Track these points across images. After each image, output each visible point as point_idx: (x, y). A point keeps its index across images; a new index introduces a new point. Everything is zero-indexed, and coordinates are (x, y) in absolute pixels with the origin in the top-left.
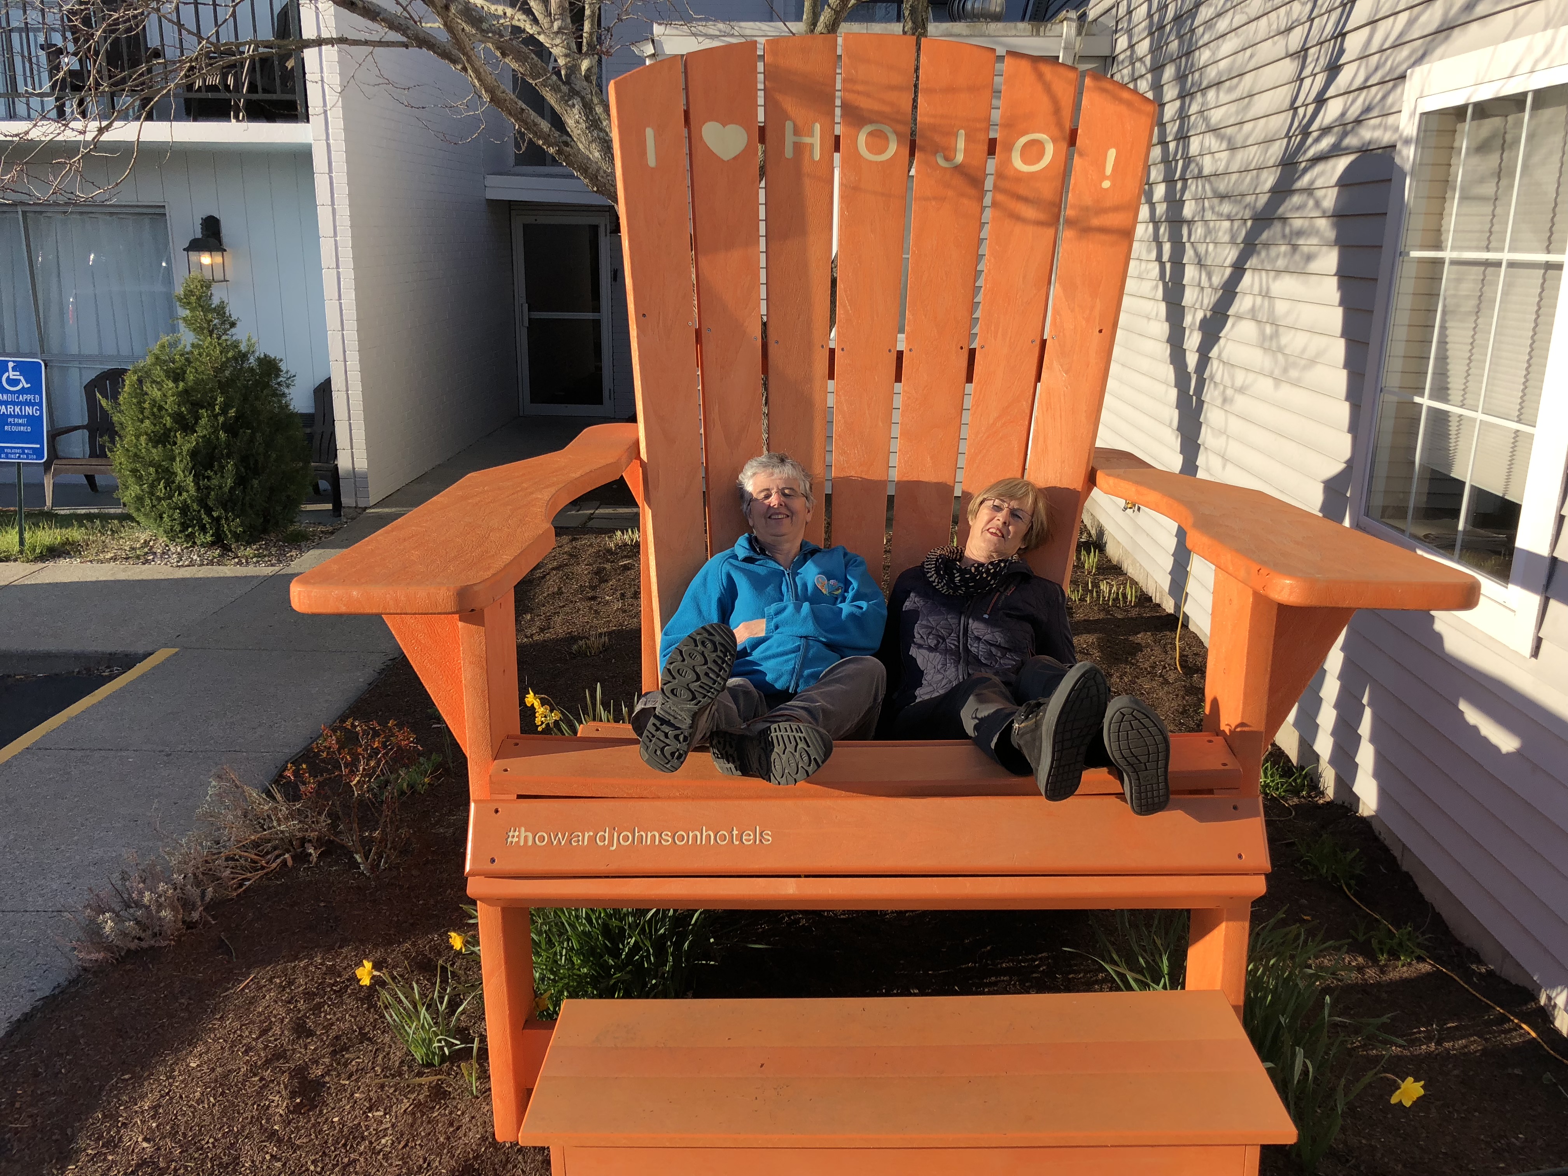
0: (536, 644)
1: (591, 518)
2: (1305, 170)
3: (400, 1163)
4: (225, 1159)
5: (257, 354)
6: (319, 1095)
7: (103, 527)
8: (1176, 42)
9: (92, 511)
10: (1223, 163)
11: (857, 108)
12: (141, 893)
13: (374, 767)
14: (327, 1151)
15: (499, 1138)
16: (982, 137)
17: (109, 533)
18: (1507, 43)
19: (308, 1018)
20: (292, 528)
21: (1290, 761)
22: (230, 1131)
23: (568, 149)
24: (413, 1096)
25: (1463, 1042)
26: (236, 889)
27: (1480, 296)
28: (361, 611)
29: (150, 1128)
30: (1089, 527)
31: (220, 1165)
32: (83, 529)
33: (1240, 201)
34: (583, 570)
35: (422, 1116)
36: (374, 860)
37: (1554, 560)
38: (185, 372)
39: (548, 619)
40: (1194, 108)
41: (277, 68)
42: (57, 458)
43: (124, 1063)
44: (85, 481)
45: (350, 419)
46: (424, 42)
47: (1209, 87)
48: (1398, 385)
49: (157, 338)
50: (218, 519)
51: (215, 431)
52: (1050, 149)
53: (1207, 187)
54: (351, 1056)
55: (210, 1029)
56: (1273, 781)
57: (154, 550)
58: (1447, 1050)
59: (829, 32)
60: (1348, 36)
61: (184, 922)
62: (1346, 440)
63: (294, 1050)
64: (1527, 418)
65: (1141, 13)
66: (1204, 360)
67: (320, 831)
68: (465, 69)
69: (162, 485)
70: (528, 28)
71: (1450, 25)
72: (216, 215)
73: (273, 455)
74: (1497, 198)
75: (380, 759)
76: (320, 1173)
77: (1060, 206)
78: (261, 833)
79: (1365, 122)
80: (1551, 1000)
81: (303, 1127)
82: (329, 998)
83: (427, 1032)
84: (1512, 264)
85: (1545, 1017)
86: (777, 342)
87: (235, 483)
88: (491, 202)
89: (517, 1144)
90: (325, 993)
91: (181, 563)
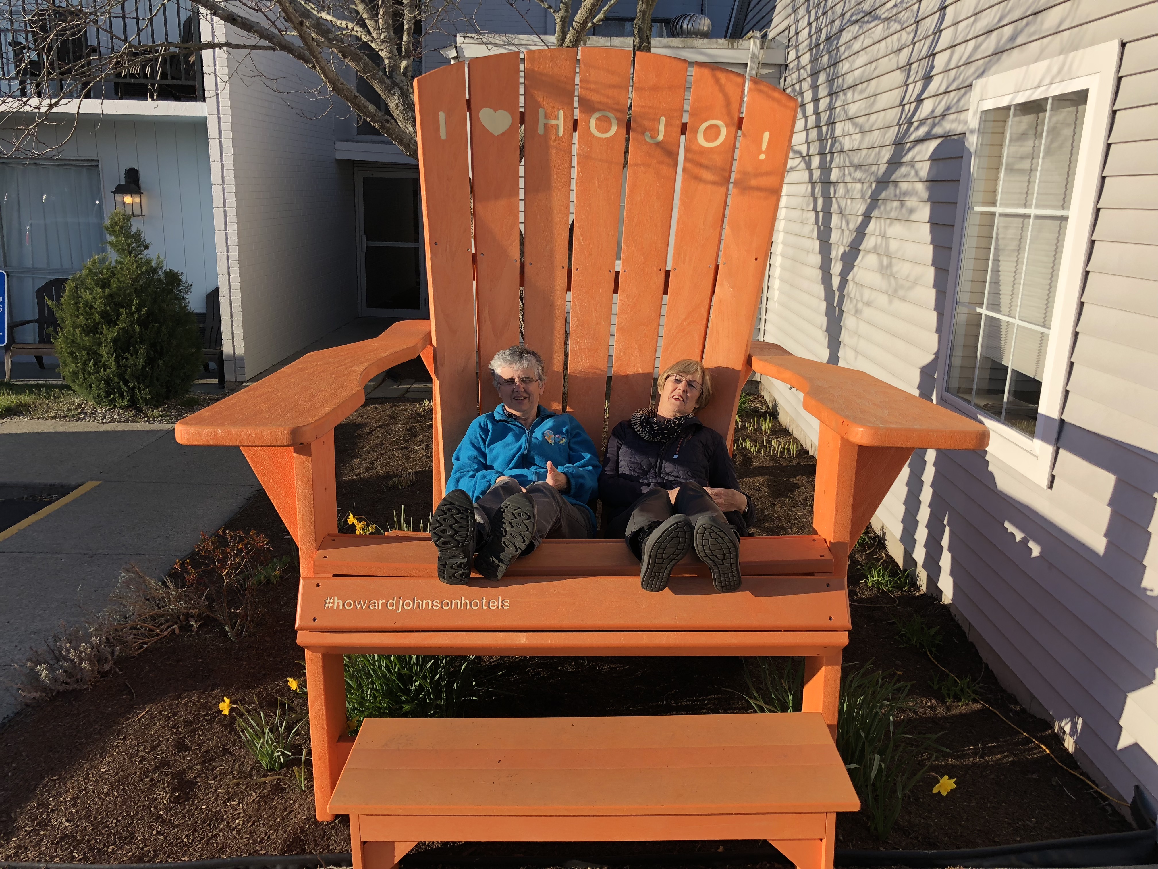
0: (363, 480)
1: (407, 391)
2: (910, 149)
3: (248, 836)
4: (124, 834)
5: (164, 269)
6: (192, 791)
7: (47, 393)
8: (827, 56)
9: (40, 382)
10: (858, 142)
11: (589, 100)
12: (68, 651)
13: (238, 563)
14: (197, 828)
15: (319, 818)
16: (678, 123)
17: (52, 398)
18: (1037, 63)
19: (186, 738)
20: (188, 396)
21: (898, 566)
22: (128, 815)
23: (388, 125)
24: (259, 791)
25: (999, 756)
26: (137, 650)
27: (1021, 239)
28: (224, 444)
29: (71, 813)
30: (768, 401)
31: (120, 838)
32: (32, 396)
33: (868, 170)
34: (399, 428)
35: (265, 804)
36: (238, 630)
37: (1062, 421)
38: (110, 281)
39: (372, 462)
40: (839, 103)
41: (182, 62)
42: (14, 343)
43: (52, 769)
44: (35, 361)
45: (232, 317)
46: (287, 48)
47: (848, 88)
48: (968, 301)
49: (90, 256)
50: (133, 389)
51: (132, 324)
52: (724, 131)
53: (847, 159)
54: (217, 764)
55: (115, 746)
56: (883, 580)
57: (85, 411)
58: (987, 762)
59: (573, 47)
60: (937, 56)
61: (99, 672)
62: (935, 338)
63: (175, 760)
64: (1046, 323)
65: (805, 34)
66: (844, 282)
67: (200, 609)
68: (314, 67)
69: (91, 364)
70: (363, 37)
71: (1001, 50)
72: (136, 167)
73: (175, 343)
74: (1032, 170)
75: (243, 557)
76: (191, 843)
77: (730, 171)
78: (156, 610)
79: (947, 117)
80: (1061, 728)
81: (180, 812)
82: (202, 725)
83: (270, 746)
84: (1037, 217)
85: (1057, 740)
86: (531, 264)
87: (146, 362)
88: (339, 161)
89: (332, 822)
90: (199, 722)
91: (105, 421)
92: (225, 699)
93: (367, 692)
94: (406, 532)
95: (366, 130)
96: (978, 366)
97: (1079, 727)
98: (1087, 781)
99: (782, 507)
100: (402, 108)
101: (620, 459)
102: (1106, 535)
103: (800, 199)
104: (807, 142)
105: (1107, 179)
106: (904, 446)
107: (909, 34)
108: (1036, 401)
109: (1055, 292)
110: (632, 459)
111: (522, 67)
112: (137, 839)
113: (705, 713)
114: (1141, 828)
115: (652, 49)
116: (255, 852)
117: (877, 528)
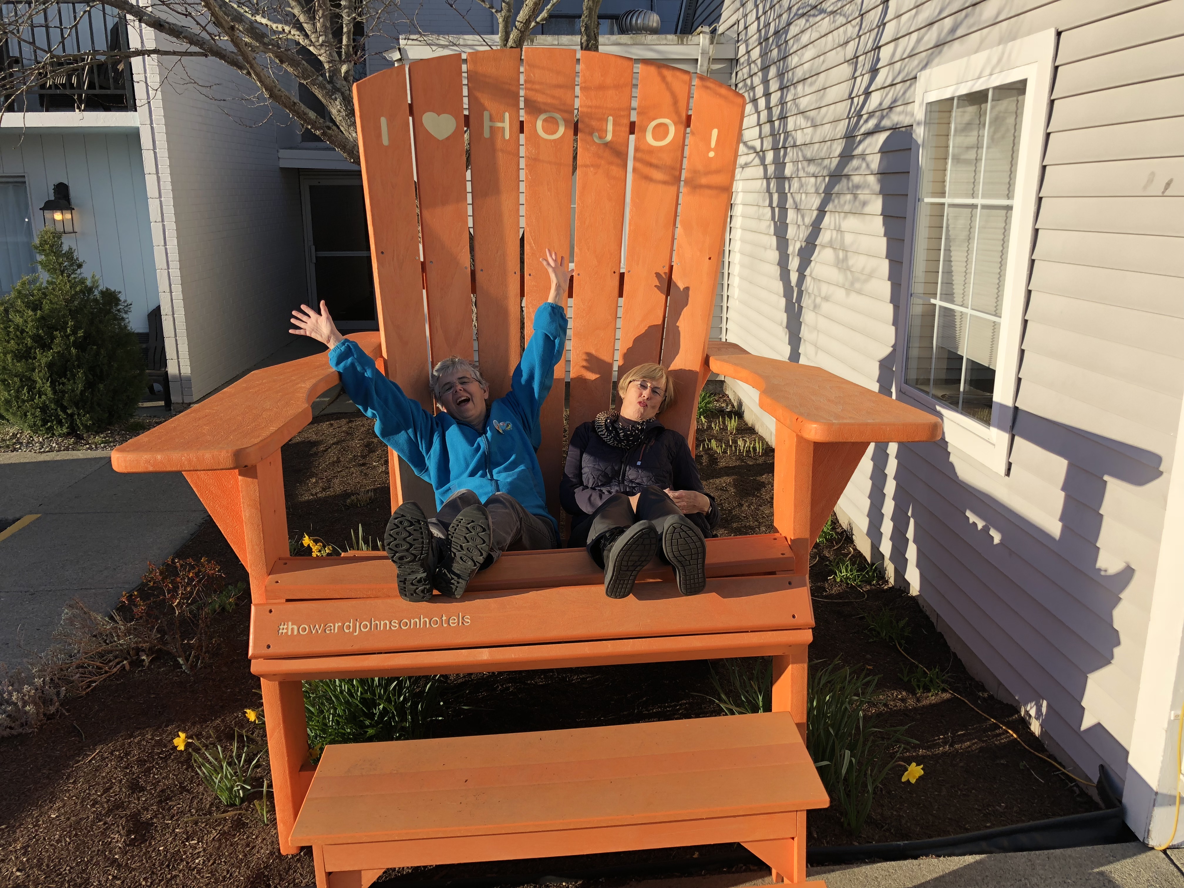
0: (320, 499)
2: (860, 142)
3: (210, 875)
4: (79, 881)
5: (100, 288)
6: (149, 832)
8: (776, 49)
10: (809, 136)
11: (535, 101)
12: (10, 694)
13: (189, 592)
14: (155, 870)
15: (283, 852)
16: (626, 122)
18: (977, 54)
19: (140, 778)
20: (132, 420)
21: (866, 560)
22: (81, 861)
23: (330, 132)
24: (219, 828)
25: (968, 744)
26: (85, 689)
27: (970, 228)
28: (164, 469)
29: (21, 862)
30: (733, 400)
33: (821, 164)
34: (356, 443)
35: (226, 842)
36: (193, 662)
37: (1016, 409)
38: (42, 303)
39: (329, 481)
40: (789, 97)
41: (110, 71)
45: (176, 336)
46: (219, 53)
47: (798, 82)
48: (922, 292)
49: (20, 278)
50: (72, 415)
51: (68, 348)
52: (672, 130)
53: (800, 154)
54: (173, 803)
55: (66, 790)
56: (852, 575)
57: (21, 441)
58: (957, 750)
59: (517, 47)
60: (882, 49)
61: (45, 715)
62: (891, 331)
63: (130, 802)
64: (997, 313)
65: (753, 28)
66: (802, 277)
67: (151, 643)
68: (249, 73)
69: (25, 390)
70: (301, 41)
71: (943, 42)
72: (66, 182)
73: (116, 365)
74: (977, 160)
75: (195, 586)
77: (681, 169)
78: (104, 647)
79: (894, 109)
80: (1027, 712)
81: (137, 855)
82: (157, 763)
83: (230, 780)
84: (984, 207)
85: (1024, 724)
86: (482, 270)
87: (85, 387)
88: (284, 170)
89: (297, 855)
90: (154, 760)
91: (42, 450)
92: (180, 733)
93: (329, 718)
94: (365, 551)
95: (309, 137)
96: (934, 356)
97: (1044, 710)
98: (1053, 763)
99: (749, 507)
100: (343, 113)
101: (583, 465)
102: (1061, 520)
103: (756, 195)
104: (761, 137)
105: (1047, 168)
107: (854, 27)
108: (991, 390)
109: (1004, 280)
110: (596, 467)
111: (464, 67)
112: (92, 885)
113: (676, 719)
114: (1108, 807)
115: (600, 48)
117: (844, 523)
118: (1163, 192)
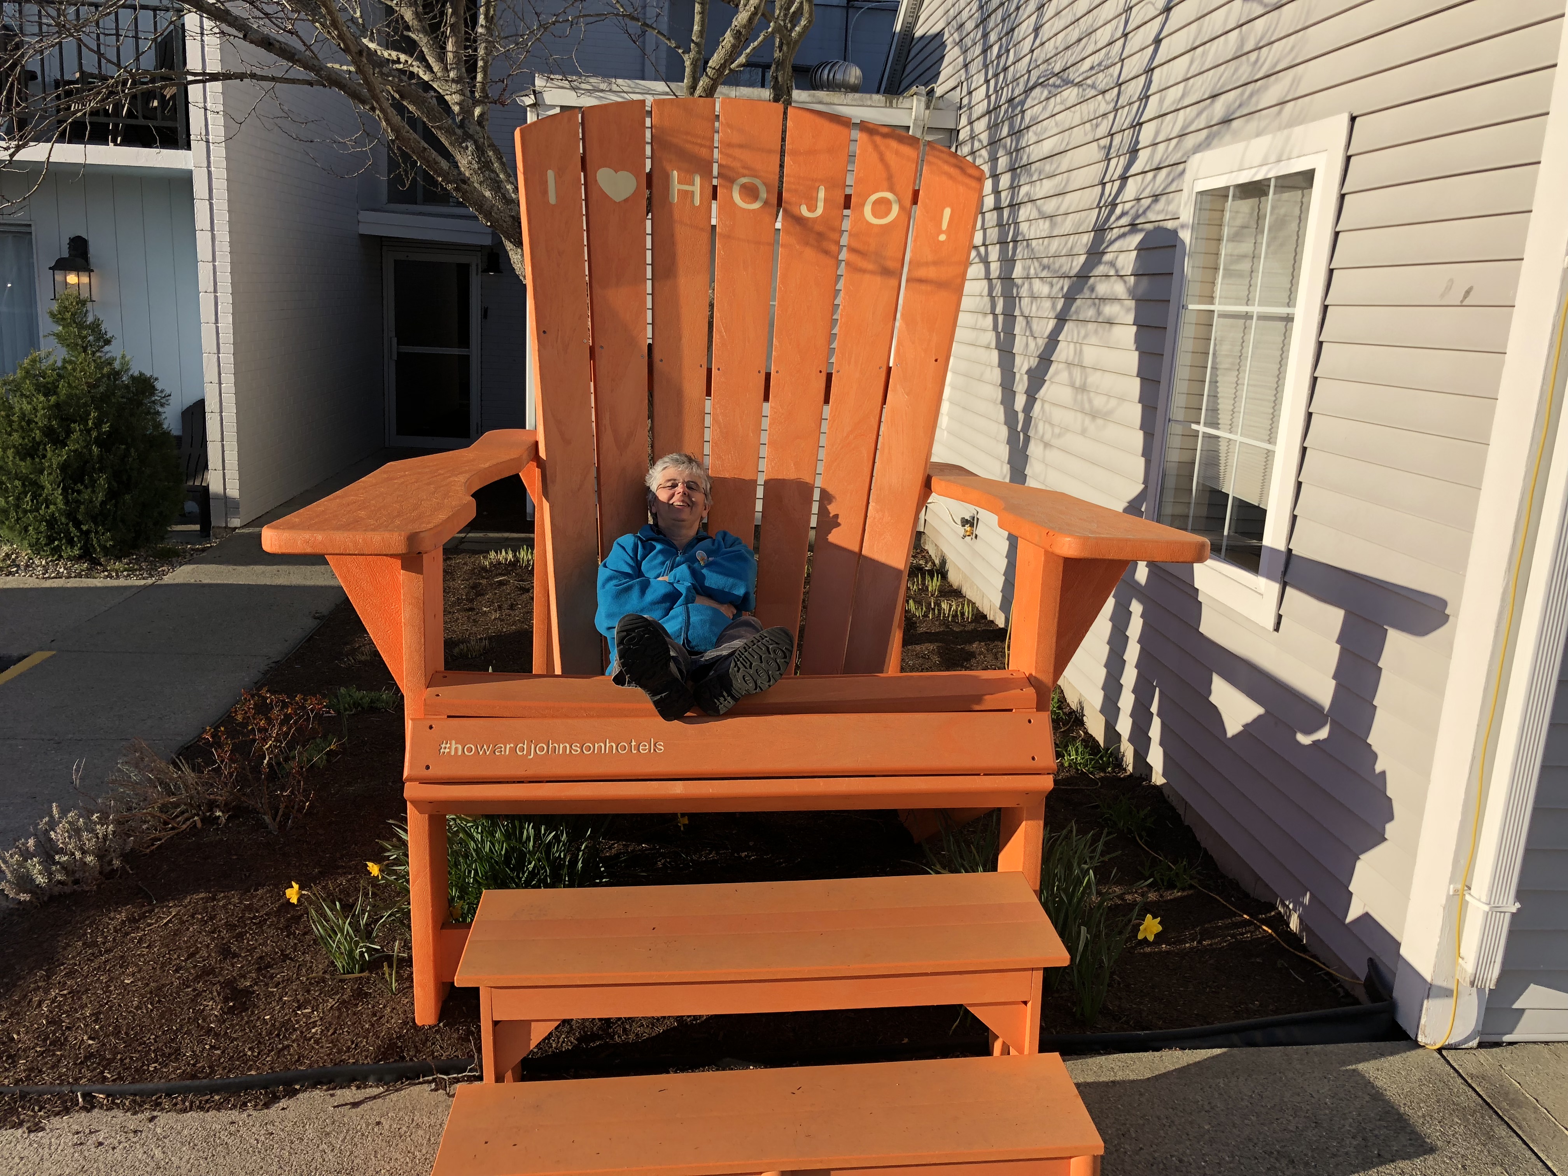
3: (330, 1045)
4: (167, 1051)
5: (131, 373)
6: (250, 1000)
8: (1009, 121)
14: (262, 1040)
15: (418, 1022)
16: (839, 193)
19: (232, 944)
20: (162, 545)
21: (1099, 743)
22: (169, 1029)
23: (465, 187)
24: (337, 997)
26: (150, 846)
27: (1242, 343)
29: (94, 1029)
30: (933, 557)
31: (163, 1055)
35: (347, 1011)
37: (1289, 553)
38: (57, 387)
40: (1023, 181)
45: (222, 440)
47: (1035, 162)
48: (1182, 418)
49: (28, 353)
50: (88, 532)
51: (88, 446)
52: (896, 206)
54: (277, 971)
55: (139, 955)
56: (1082, 759)
57: (17, 563)
58: (1206, 947)
59: (707, 96)
60: (1144, 125)
63: (222, 968)
64: (1271, 438)
65: (981, 93)
66: (1031, 402)
67: (226, 797)
69: (28, 498)
70: (421, 74)
72: (85, 236)
73: (147, 472)
74: (1253, 271)
75: (292, 725)
76: (257, 1057)
78: (171, 798)
81: (237, 1024)
82: (250, 929)
83: (350, 942)
84: (1260, 317)
85: (1281, 919)
86: (661, 361)
87: (106, 497)
88: (362, 236)
89: (435, 1026)
90: (246, 925)
91: (47, 575)
92: (294, 884)
96: (1193, 501)
97: (1306, 903)
98: (1315, 961)
100: (476, 166)
104: (983, 228)
105: (1335, 271)
106: (1116, 558)
107: (1109, 99)
108: (1261, 532)
112: (185, 1055)
116: (341, 1061)
117: (1072, 701)
118: (1462, 301)
